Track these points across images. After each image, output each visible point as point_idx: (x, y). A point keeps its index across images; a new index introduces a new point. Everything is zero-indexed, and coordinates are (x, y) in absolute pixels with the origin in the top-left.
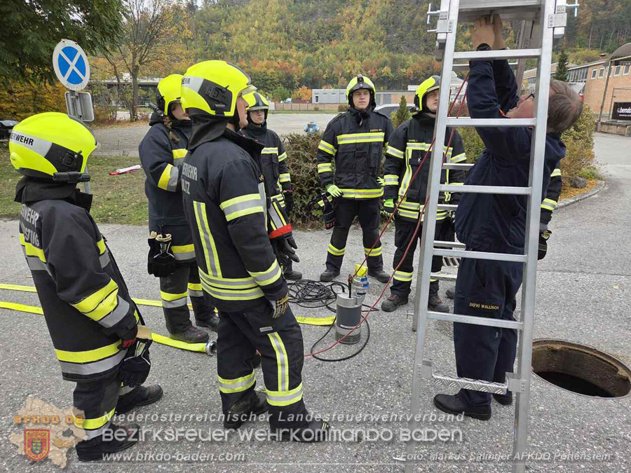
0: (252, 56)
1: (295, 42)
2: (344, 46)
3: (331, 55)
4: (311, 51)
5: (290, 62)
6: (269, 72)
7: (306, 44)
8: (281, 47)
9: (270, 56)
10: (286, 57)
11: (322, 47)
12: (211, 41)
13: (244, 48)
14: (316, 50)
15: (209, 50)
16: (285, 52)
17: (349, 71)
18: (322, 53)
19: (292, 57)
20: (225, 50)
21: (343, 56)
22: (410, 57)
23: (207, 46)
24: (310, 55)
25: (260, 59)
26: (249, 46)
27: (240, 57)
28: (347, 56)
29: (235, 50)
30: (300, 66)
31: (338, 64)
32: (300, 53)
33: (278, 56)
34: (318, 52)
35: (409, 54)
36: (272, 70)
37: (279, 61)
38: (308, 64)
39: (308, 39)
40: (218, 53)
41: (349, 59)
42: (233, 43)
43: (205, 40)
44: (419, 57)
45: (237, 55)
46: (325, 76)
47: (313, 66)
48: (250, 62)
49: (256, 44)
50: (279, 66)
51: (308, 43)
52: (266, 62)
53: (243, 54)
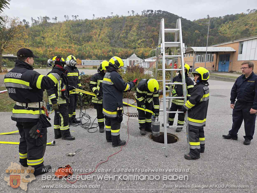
0: (55, 46)
1: (74, 42)
2: (94, 44)
3: (88, 47)
4: (80, 45)
5: (71, 49)
6: (62, 53)
7: (78, 43)
8: (68, 43)
9: (63, 46)
10: (70, 47)
11: (85, 44)
12: (36, 39)
13: (51, 43)
14: (83, 45)
15: (35, 43)
16: (69, 45)
17: (96, 53)
18: (85, 46)
19: (72, 47)
20: (43, 44)
21: (93, 48)
22: (119, 49)
23: (34, 42)
24: (80, 47)
25: (59, 48)
26: (53, 42)
27: (49, 47)
28: (95, 48)
29: (47, 44)
30: (76, 51)
31: (92, 50)
32: (76, 46)
33: (66, 47)
34: (83, 46)
35: (119, 48)
36: (64, 52)
37: (67, 48)
38: (80, 50)
39: (79, 41)
40: (39, 45)
41: (96, 49)
42: (46, 41)
43: (33, 39)
44: (123, 49)
45: (48, 46)
46: (86, 55)
47: (81, 51)
48: (54, 49)
49: (56, 42)
50: (67, 51)
51: (79, 42)
52: (61, 49)
53: (51, 46)
